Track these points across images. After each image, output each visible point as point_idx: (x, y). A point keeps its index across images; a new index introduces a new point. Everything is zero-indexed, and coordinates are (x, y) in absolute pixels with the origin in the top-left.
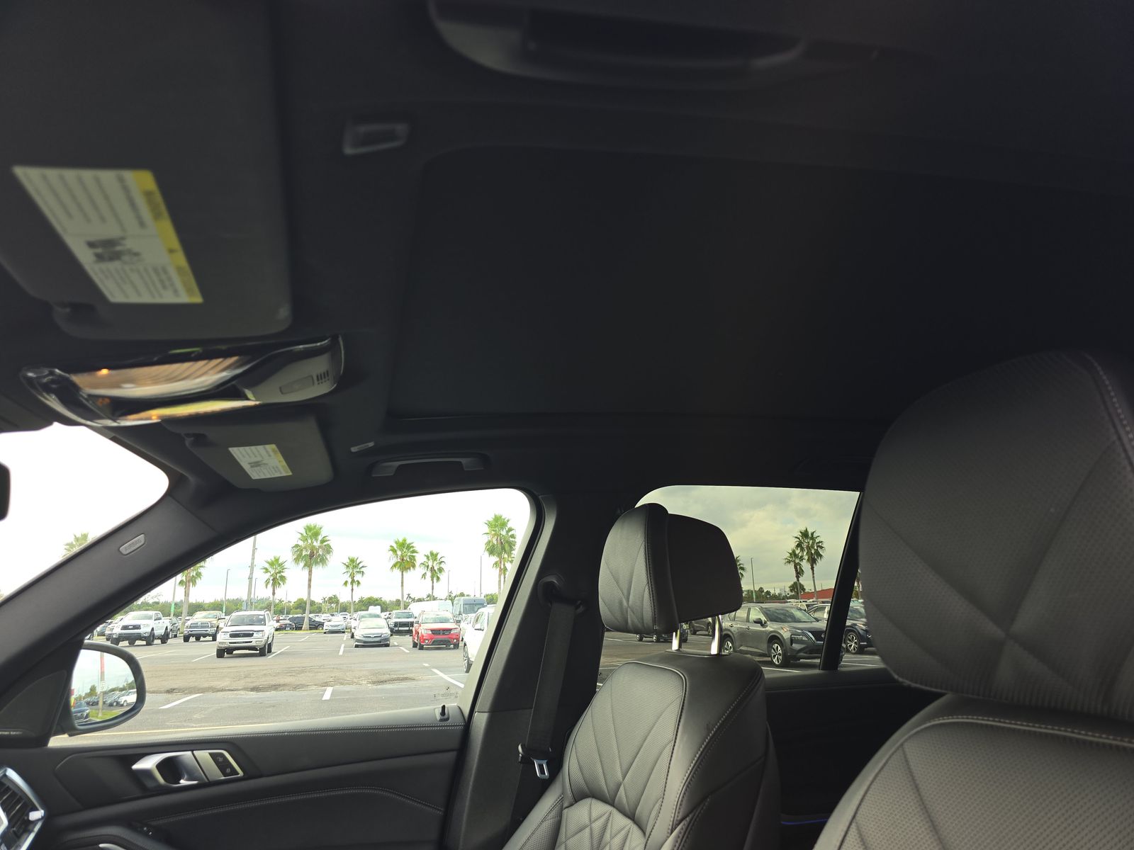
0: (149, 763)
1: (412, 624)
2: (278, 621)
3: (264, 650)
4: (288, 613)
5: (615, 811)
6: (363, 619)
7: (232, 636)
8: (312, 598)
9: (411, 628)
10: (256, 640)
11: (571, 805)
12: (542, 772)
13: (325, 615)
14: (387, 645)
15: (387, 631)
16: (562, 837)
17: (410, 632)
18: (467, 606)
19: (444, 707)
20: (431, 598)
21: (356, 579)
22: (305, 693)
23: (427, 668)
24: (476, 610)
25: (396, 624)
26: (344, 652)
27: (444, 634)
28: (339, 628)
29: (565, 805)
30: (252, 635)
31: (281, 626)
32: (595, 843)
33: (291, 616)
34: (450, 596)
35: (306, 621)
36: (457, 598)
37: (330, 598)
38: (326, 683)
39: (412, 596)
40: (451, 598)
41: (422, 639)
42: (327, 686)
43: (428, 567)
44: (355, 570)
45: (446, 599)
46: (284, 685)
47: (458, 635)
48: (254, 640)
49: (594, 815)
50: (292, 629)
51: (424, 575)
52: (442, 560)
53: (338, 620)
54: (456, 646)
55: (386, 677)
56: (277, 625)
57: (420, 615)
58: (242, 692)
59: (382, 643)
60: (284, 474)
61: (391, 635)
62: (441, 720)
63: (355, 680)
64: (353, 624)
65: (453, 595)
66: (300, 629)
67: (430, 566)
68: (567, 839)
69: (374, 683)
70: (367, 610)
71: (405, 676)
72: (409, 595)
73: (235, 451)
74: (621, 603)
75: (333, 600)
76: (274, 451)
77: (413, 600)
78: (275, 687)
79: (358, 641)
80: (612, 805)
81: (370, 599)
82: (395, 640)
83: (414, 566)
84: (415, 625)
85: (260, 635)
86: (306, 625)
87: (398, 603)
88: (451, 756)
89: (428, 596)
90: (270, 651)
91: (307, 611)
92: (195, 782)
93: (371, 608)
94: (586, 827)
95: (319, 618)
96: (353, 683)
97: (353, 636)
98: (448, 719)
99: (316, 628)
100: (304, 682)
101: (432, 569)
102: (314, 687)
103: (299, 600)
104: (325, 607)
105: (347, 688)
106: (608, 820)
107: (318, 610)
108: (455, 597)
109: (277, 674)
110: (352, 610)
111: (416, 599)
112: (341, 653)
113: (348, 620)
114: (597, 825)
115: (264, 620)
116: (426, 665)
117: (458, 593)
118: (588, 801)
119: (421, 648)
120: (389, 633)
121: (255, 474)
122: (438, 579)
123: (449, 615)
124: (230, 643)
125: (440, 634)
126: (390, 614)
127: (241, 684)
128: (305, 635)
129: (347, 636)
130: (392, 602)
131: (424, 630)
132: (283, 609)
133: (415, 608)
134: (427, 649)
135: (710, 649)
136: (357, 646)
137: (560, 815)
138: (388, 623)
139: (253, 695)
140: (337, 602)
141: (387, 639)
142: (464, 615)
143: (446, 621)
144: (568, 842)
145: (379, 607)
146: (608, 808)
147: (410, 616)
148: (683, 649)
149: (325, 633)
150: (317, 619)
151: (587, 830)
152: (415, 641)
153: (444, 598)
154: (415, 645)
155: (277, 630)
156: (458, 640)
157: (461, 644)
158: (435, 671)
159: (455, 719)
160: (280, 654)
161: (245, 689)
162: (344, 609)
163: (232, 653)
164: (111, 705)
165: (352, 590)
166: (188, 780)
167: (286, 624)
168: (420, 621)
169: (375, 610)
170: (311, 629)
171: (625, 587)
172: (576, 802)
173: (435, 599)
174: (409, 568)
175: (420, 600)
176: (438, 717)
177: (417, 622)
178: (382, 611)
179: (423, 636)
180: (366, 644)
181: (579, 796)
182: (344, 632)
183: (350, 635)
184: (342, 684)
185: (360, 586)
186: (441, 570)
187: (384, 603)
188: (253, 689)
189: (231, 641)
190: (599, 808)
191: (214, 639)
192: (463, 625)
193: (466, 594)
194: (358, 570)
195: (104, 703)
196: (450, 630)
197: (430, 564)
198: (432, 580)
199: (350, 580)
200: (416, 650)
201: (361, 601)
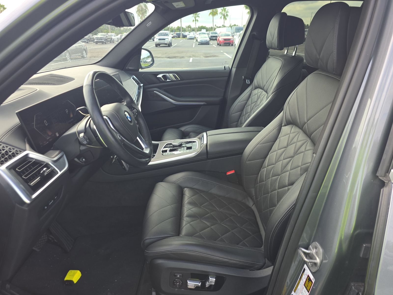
0: (160, 76)
1: (217, 37)
2: (172, 34)
3: (169, 45)
4: (175, 32)
5: (263, 91)
6: (200, 35)
7: (159, 40)
8: (182, 26)
9: (216, 38)
10: (167, 41)
11: (254, 90)
12: (248, 82)
13: (187, 32)
14: (209, 44)
15: (208, 39)
16: (251, 96)
17: (216, 39)
18: (237, 30)
19: (225, 66)
20: (224, 26)
21: (197, 19)
22: (184, 60)
23: (221, 52)
24: (240, 31)
25: (211, 37)
26: (195, 46)
27: (228, 40)
28: (192, 37)
29: (253, 90)
30: (165, 40)
31: (173, 36)
32: (258, 97)
33: (176, 33)
34: (230, 25)
35: (181, 35)
36: (233, 27)
37: (188, 26)
38: (190, 56)
39: (217, 25)
40: (231, 27)
41: (220, 42)
42: (191, 57)
43: (222, 14)
44: (196, 16)
45: (229, 27)
46: (177, 57)
47: (233, 41)
48: (166, 41)
49: (259, 92)
50: (177, 37)
51: (221, 17)
52: (228, 11)
53: (192, 35)
54: (232, 45)
55: (209, 55)
56: (172, 36)
57: (220, 33)
58: (165, 58)
59: (207, 43)
60: (183, 6)
61: (210, 40)
62: (224, 70)
63: (199, 56)
64: (197, 36)
65: (232, 25)
66: (179, 37)
67: (223, 14)
68: (252, 96)
69: (205, 57)
70: (201, 31)
71: (215, 55)
72: (215, 25)
73: (173, 4)
74: (271, 41)
75: (189, 27)
76: (182, 3)
77: (217, 27)
78: (175, 57)
79: (199, 42)
80: (263, 90)
81: (202, 26)
82: (211, 42)
83: (217, 14)
84: (218, 37)
85: (168, 40)
86: (181, 36)
87: (212, 28)
88: (227, 78)
89: (223, 25)
90: (171, 45)
91: (181, 31)
92: (170, 80)
93: (202, 30)
94: (257, 94)
95: (186, 33)
96: (198, 57)
97: (197, 41)
98: (226, 69)
99: (185, 37)
100: (183, 56)
101: (224, 15)
102: (186, 58)
103: (178, 27)
104: (187, 29)
105: (197, 58)
106: (261, 93)
107: (185, 30)
108: (232, 26)
109: (175, 53)
110: (196, 31)
111: (218, 26)
112: (194, 46)
113: (195, 35)
114: (259, 94)
115: (168, 34)
116: (222, 51)
117: (234, 25)
118: (258, 89)
119: (220, 45)
120: (209, 40)
121: (177, 7)
122: (226, 19)
123: (230, 33)
124: (159, 42)
125: (226, 40)
126: (209, 32)
127: (165, 56)
128: (181, 40)
129: (195, 40)
130: (209, 28)
131: (221, 39)
132: (173, 30)
133: (218, 30)
134: (222, 46)
135: (293, 54)
136: (199, 44)
137: (251, 92)
138: (208, 36)
139: (169, 59)
140: (191, 28)
141: (209, 42)
142: (235, 33)
143: (229, 35)
144: (253, 97)
145: (205, 30)
146: (262, 90)
147: (216, 33)
148: (288, 54)
149: (188, 39)
150: (184, 34)
151: (257, 95)
152: (218, 43)
153: (228, 26)
154: (218, 44)
155: (172, 38)
156: (233, 43)
157: (234, 44)
158: (225, 53)
159: (228, 70)
160: (175, 46)
161: (166, 57)
162: (193, 30)
163: (160, 45)
164: (145, 62)
165: (196, 23)
166: (169, 80)
167: (175, 36)
168: (220, 36)
169: (204, 31)
170: (183, 37)
171: (272, 36)
172: (255, 89)
173: (225, 27)
174: (215, 15)
175: (220, 27)
176: (223, 69)
177: (219, 36)
178: (207, 31)
179: (221, 41)
180: (202, 43)
181: (256, 88)
182: (194, 39)
183: (196, 40)
184: (195, 57)
185: (198, 22)
186: (227, 15)
187: (207, 28)
188: (169, 58)
189: (159, 41)
190: (260, 90)
191: (154, 41)
192: (235, 37)
193: (236, 25)
194: (197, 15)
195: (143, 62)
196: (230, 39)
197: (223, 13)
198: (224, 19)
199: (195, 20)
200: (218, 46)
201: (199, 27)
